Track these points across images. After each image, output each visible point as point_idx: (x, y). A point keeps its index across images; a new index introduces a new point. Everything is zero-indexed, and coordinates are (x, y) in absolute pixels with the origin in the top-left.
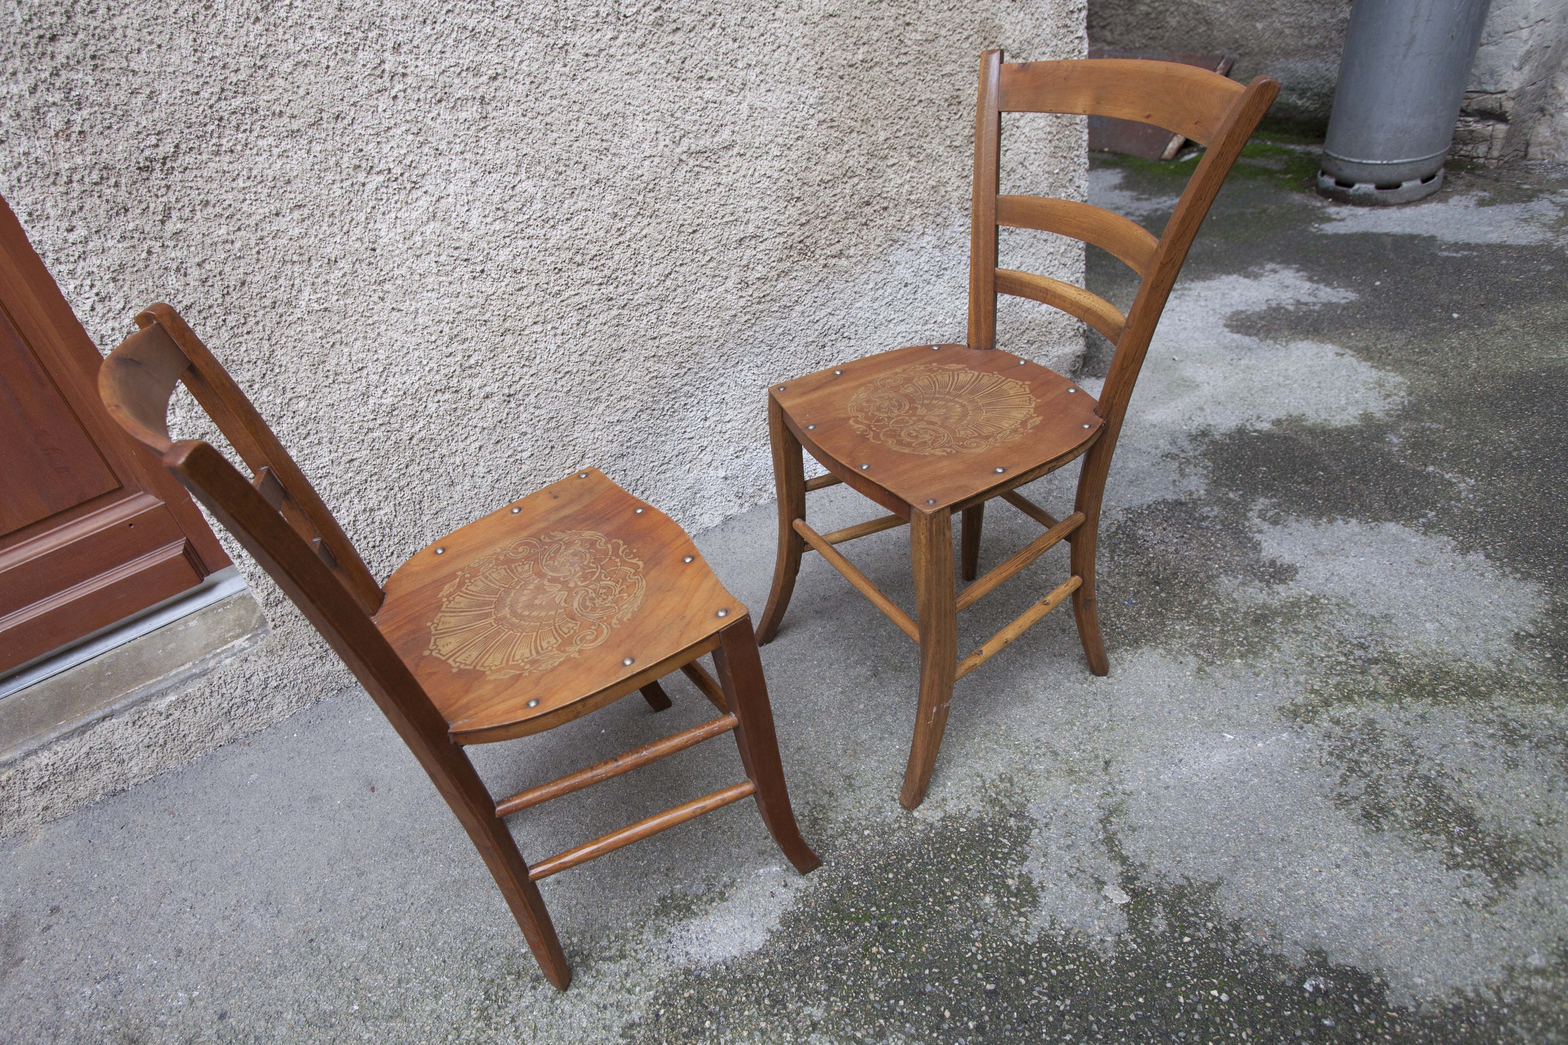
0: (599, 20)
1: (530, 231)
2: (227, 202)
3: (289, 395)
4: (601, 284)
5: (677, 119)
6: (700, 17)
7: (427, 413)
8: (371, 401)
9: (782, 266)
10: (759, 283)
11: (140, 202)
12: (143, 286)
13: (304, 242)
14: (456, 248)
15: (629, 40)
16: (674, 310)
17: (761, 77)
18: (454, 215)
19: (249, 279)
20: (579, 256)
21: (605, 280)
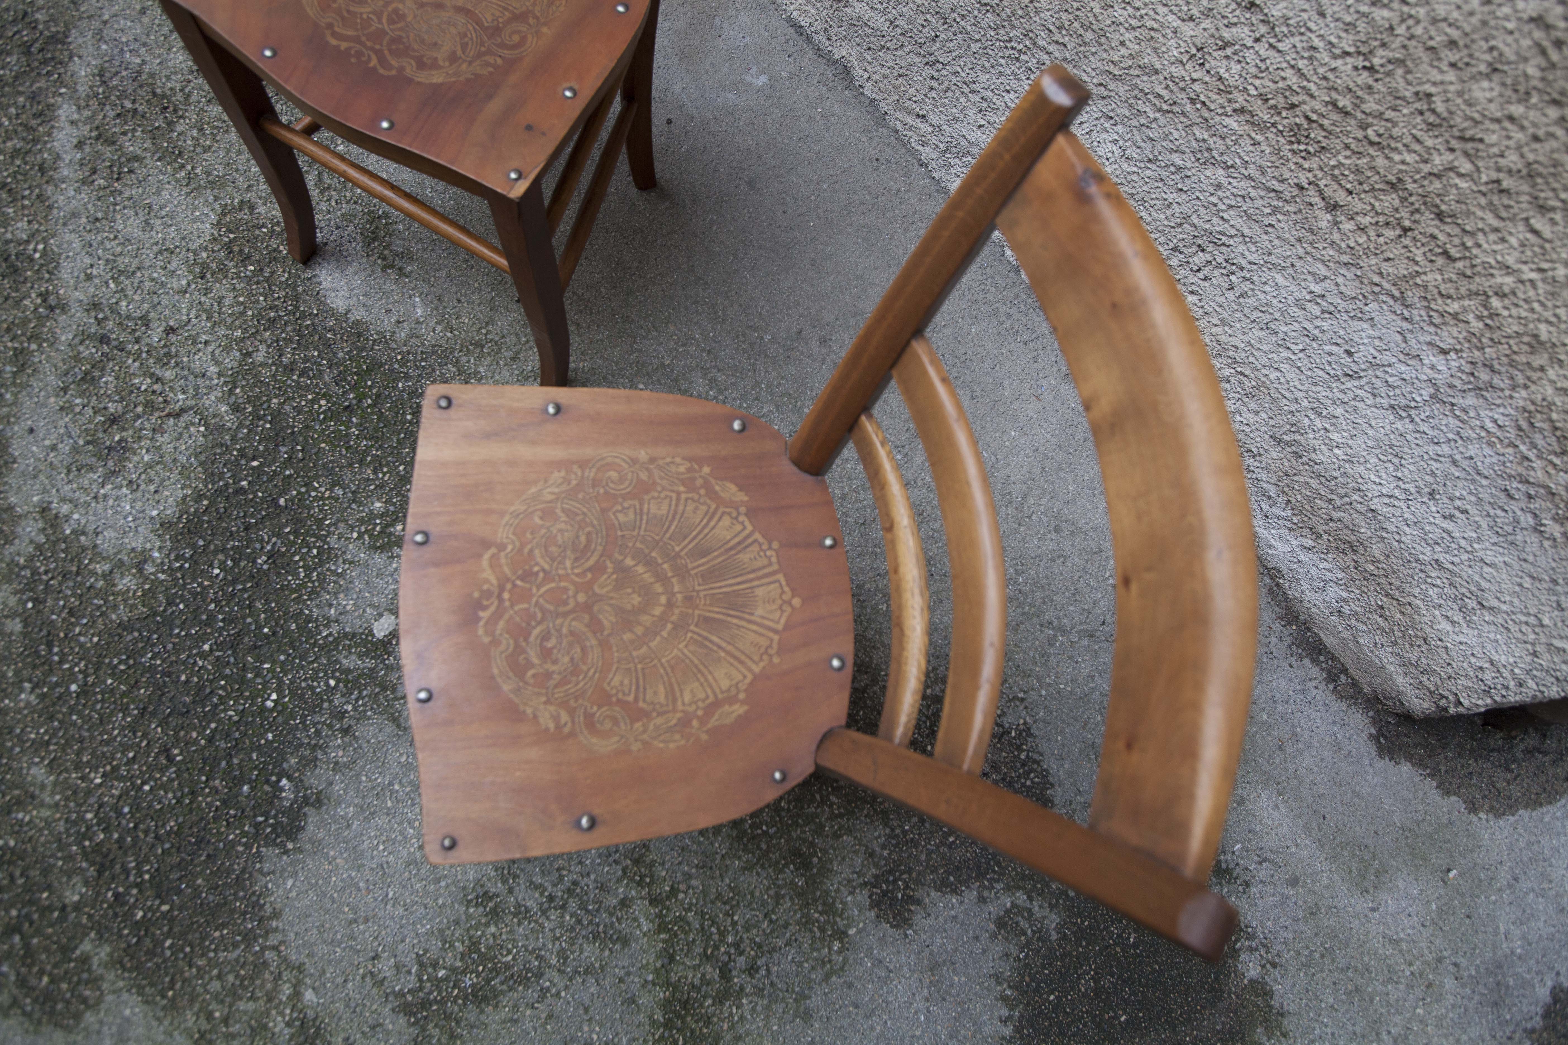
10: (1214, 82)
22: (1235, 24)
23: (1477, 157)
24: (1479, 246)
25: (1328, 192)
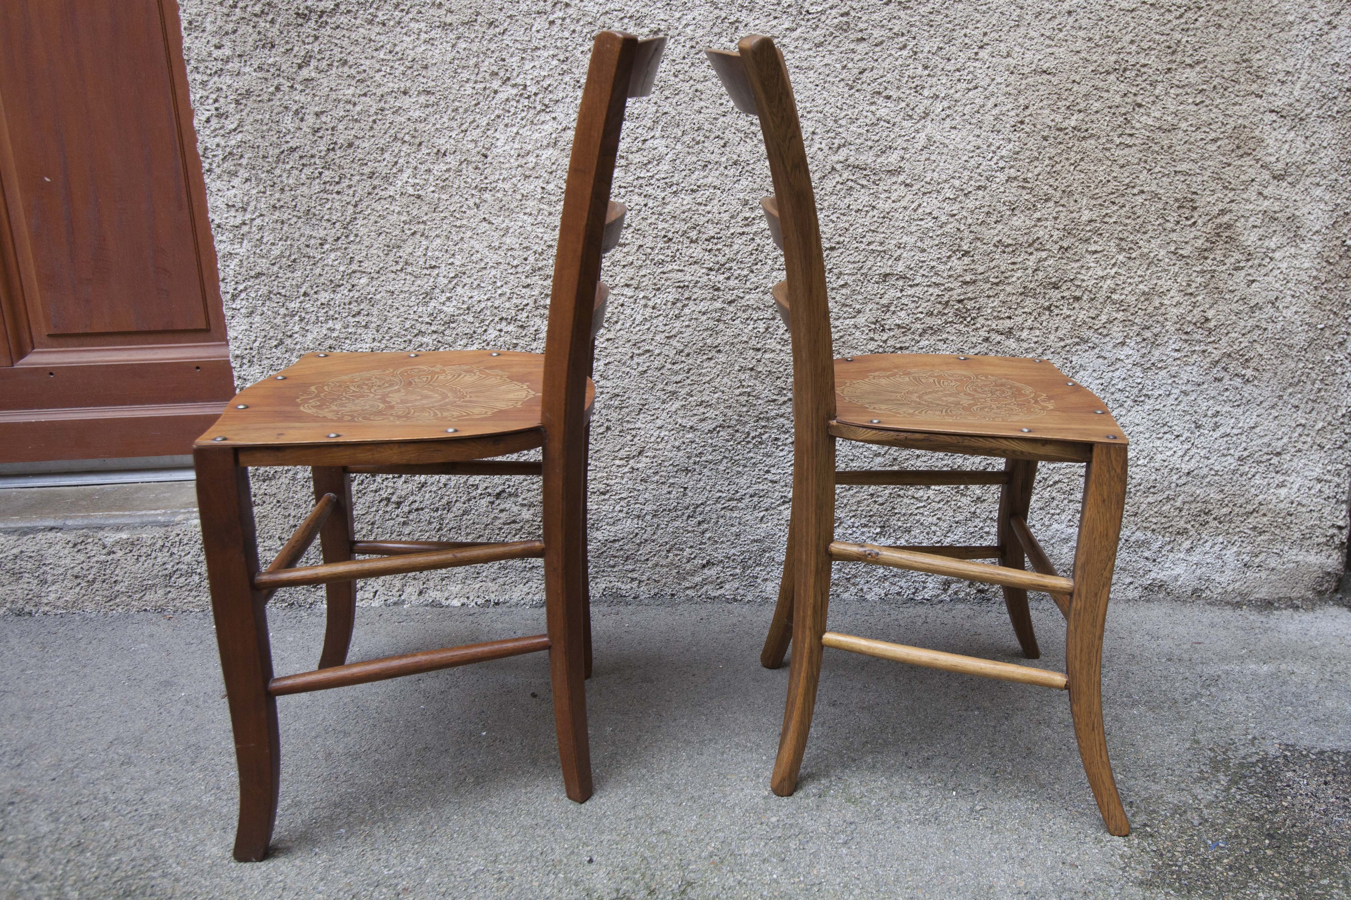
0: (780, 8)
1: (650, 190)
2: (363, 67)
3: (354, 267)
4: (711, 269)
5: (841, 126)
6: (890, 34)
7: (484, 337)
8: (433, 304)
9: (930, 321)
10: (897, 332)
11: (287, 42)
12: (260, 117)
13: (420, 126)
15: (806, 36)
17: (948, 112)
19: (357, 143)
20: (695, 232)
21: (717, 267)
22: (885, 293)
23: (1043, 245)
24: (1083, 280)
25: (1000, 328)
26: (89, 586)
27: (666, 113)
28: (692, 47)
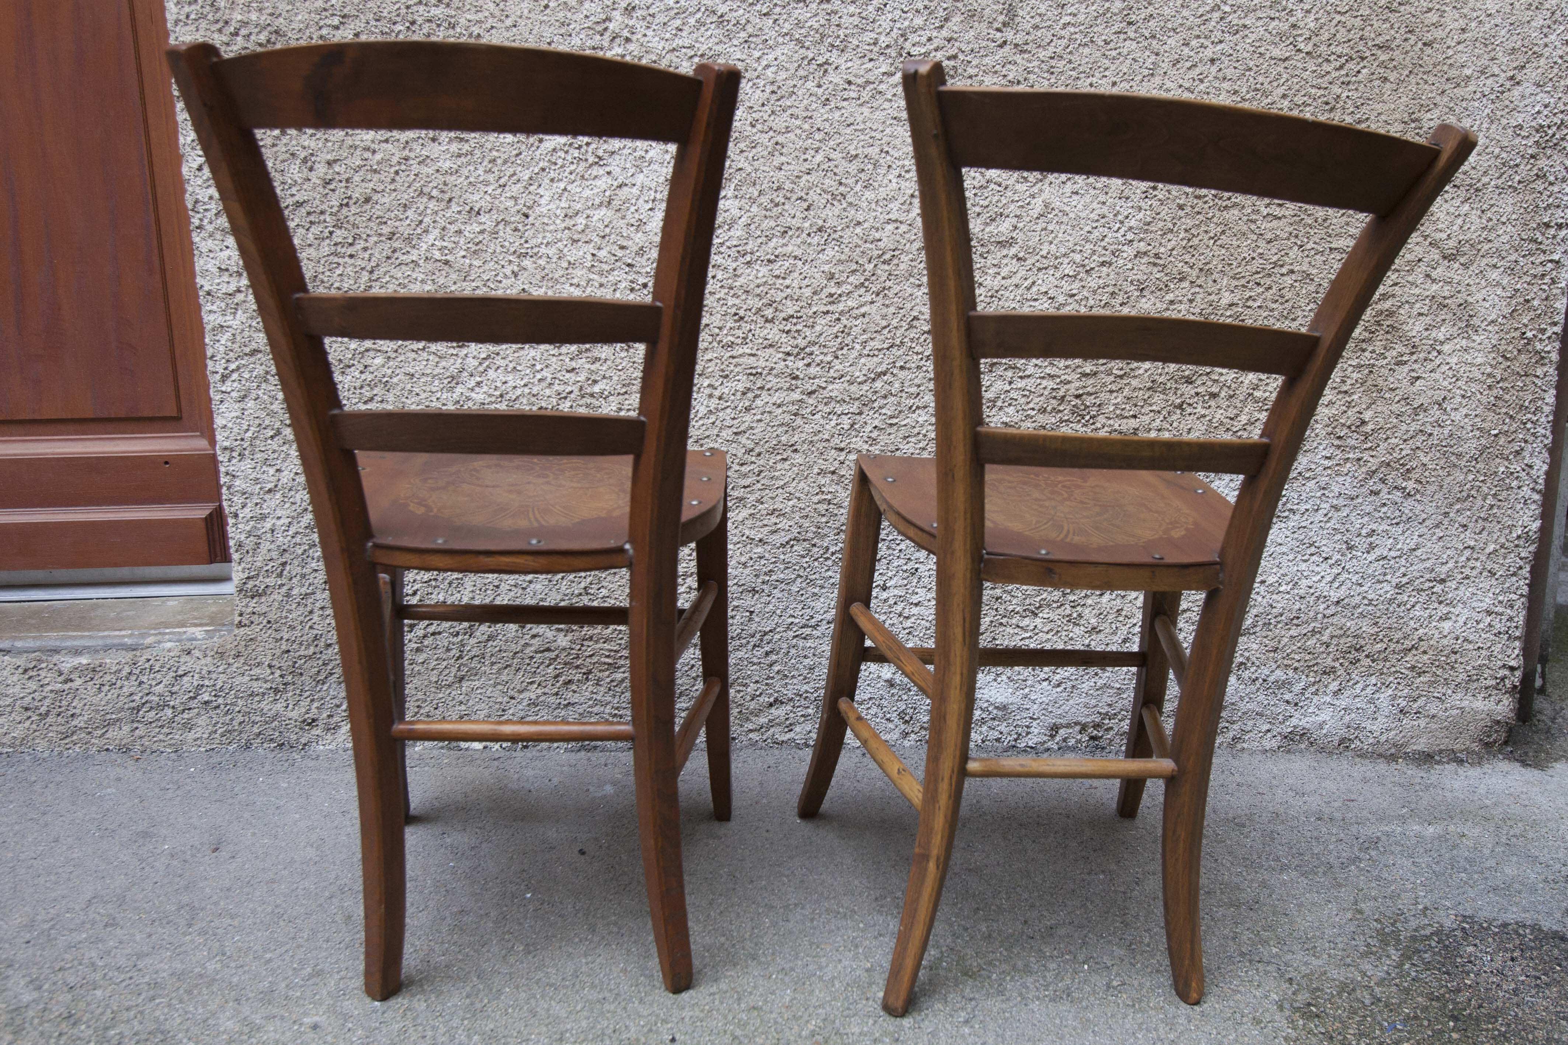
4: (788, 354)
13: (451, 179)
14: (622, 248)
16: (876, 423)
18: (633, 209)
19: (375, 197)
20: (771, 310)
21: (796, 351)
26: (40, 720)
27: (740, 169)
28: (773, 92)
